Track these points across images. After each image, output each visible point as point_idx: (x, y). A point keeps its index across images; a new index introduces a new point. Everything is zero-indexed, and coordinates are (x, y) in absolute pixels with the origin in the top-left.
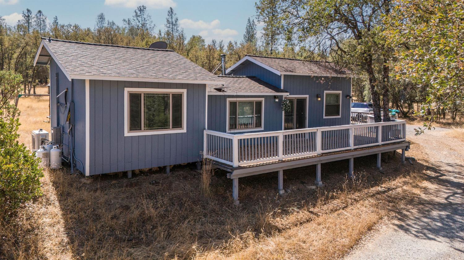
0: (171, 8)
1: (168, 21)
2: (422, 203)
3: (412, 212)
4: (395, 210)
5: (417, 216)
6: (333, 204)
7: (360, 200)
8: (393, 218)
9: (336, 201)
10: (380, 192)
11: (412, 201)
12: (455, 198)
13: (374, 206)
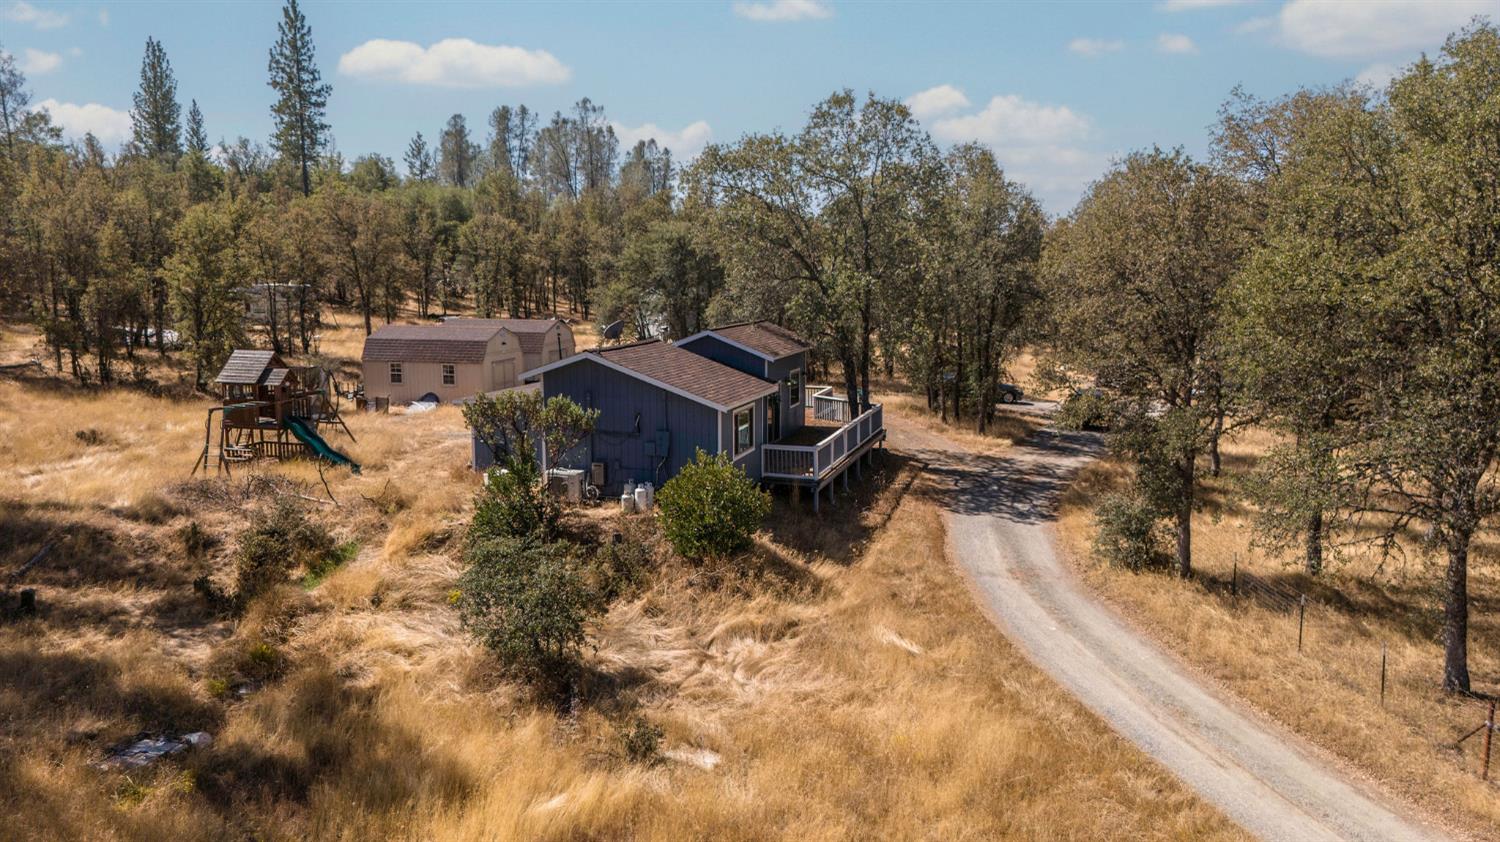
2: (945, 492)
3: (947, 500)
4: (935, 500)
5: (953, 502)
6: (883, 505)
7: (900, 498)
8: (941, 506)
9: (881, 502)
10: (904, 489)
11: (937, 492)
12: (962, 484)
13: (917, 500)
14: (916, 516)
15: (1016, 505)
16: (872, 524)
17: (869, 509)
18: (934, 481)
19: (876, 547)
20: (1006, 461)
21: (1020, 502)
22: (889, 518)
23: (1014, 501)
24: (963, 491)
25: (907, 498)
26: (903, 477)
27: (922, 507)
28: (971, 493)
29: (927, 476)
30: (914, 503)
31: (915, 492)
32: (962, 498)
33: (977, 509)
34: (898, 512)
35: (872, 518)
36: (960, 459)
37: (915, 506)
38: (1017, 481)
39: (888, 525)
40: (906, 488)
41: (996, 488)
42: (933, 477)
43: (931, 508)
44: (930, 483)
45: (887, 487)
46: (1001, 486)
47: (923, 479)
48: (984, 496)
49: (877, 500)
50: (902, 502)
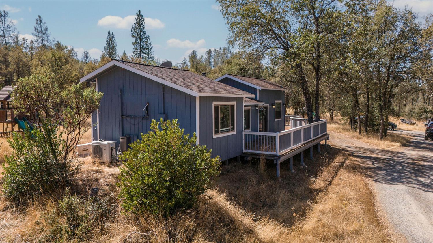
0: (39, 16)
1: (36, 29)
2: (368, 168)
3: (369, 173)
4: (361, 173)
5: (374, 175)
6: (326, 174)
7: (338, 171)
8: (366, 177)
9: (325, 173)
10: (340, 166)
11: (362, 168)
12: (377, 164)
13: (349, 172)
14: (350, 183)
15: (419, 178)
16: (317, 188)
17: (316, 177)
18: (358, 162)
19: (318, 207)
20: (400, 153)
21: (421, 177)
22: (330, 184)
23: (417, 176)
24: (379, 168)
25: (342, 171)
26: (339, 159)
27: (354, 177)
28: (385, 170)
29: (354, 159)
30: (347, 174)
31: (347, 167)
32: (380, 172)
33: (393, 180)
34: (336, 180)
35: (318, 183)
36: (372, 151)
37: (349, 177)
38: (412, 164)
39: (329, 188)
40: (342, 165)
41: (400, 167)
42: (358, 160)
43: (360, 178)
44: (357, 163)
45: (329, 164)
46: (403, 166)
47: (352, 160)
48: (394, 172)
49: (322, 171)
50: (339, 173)
